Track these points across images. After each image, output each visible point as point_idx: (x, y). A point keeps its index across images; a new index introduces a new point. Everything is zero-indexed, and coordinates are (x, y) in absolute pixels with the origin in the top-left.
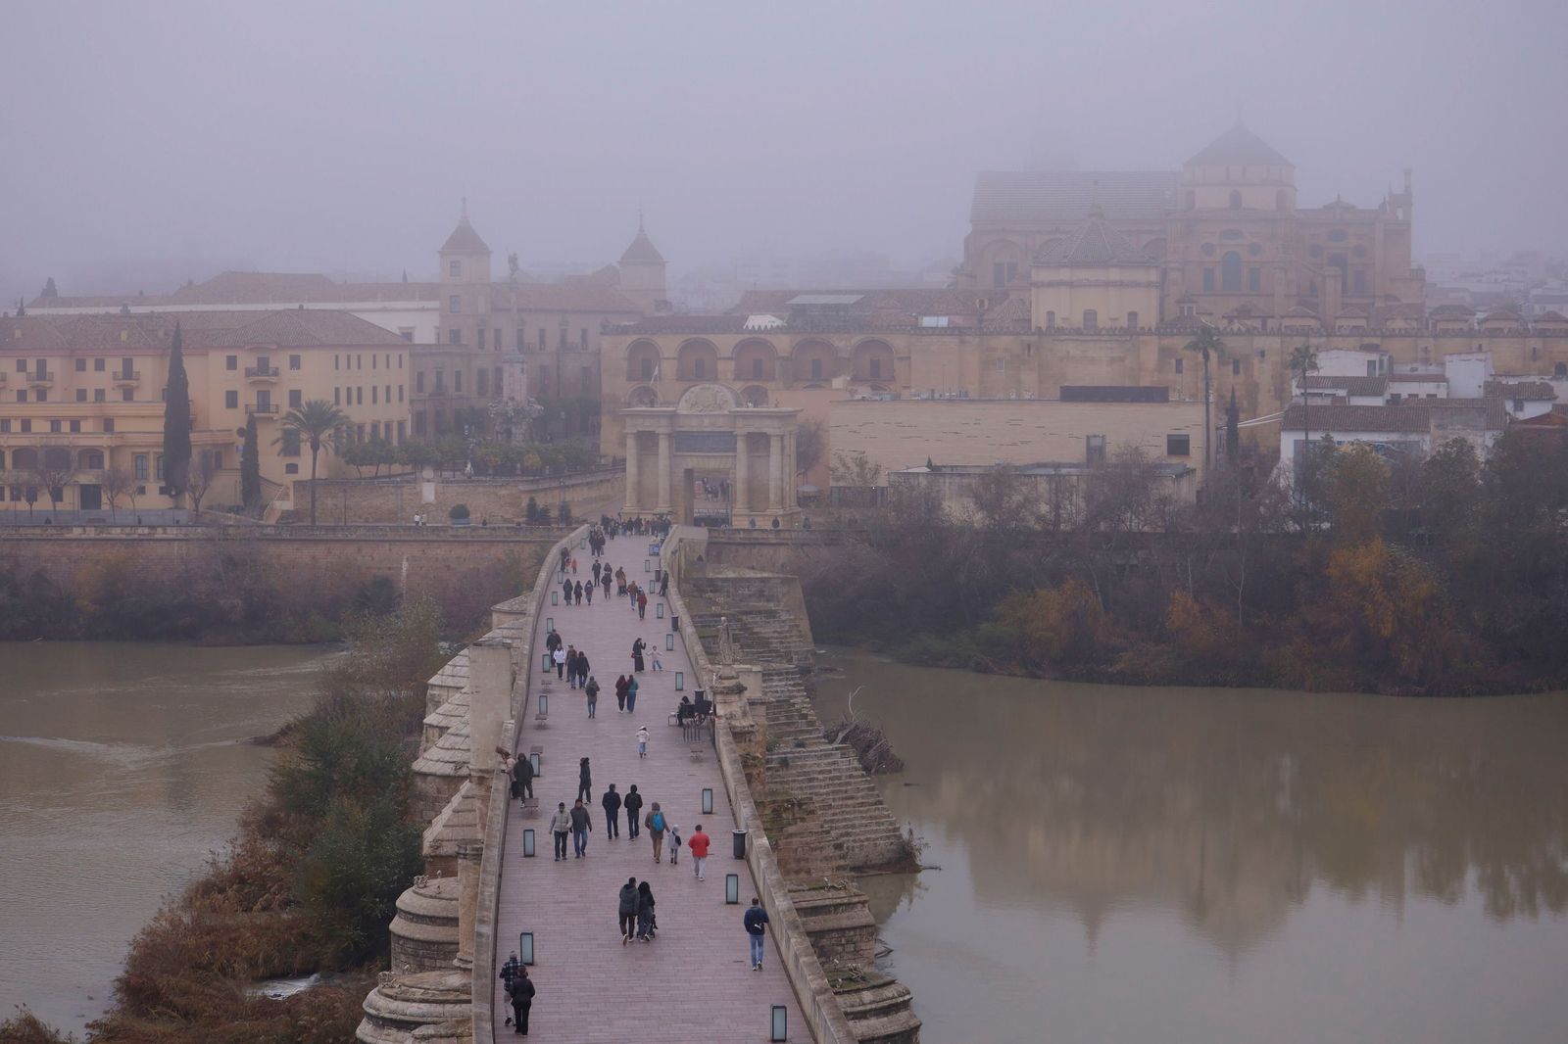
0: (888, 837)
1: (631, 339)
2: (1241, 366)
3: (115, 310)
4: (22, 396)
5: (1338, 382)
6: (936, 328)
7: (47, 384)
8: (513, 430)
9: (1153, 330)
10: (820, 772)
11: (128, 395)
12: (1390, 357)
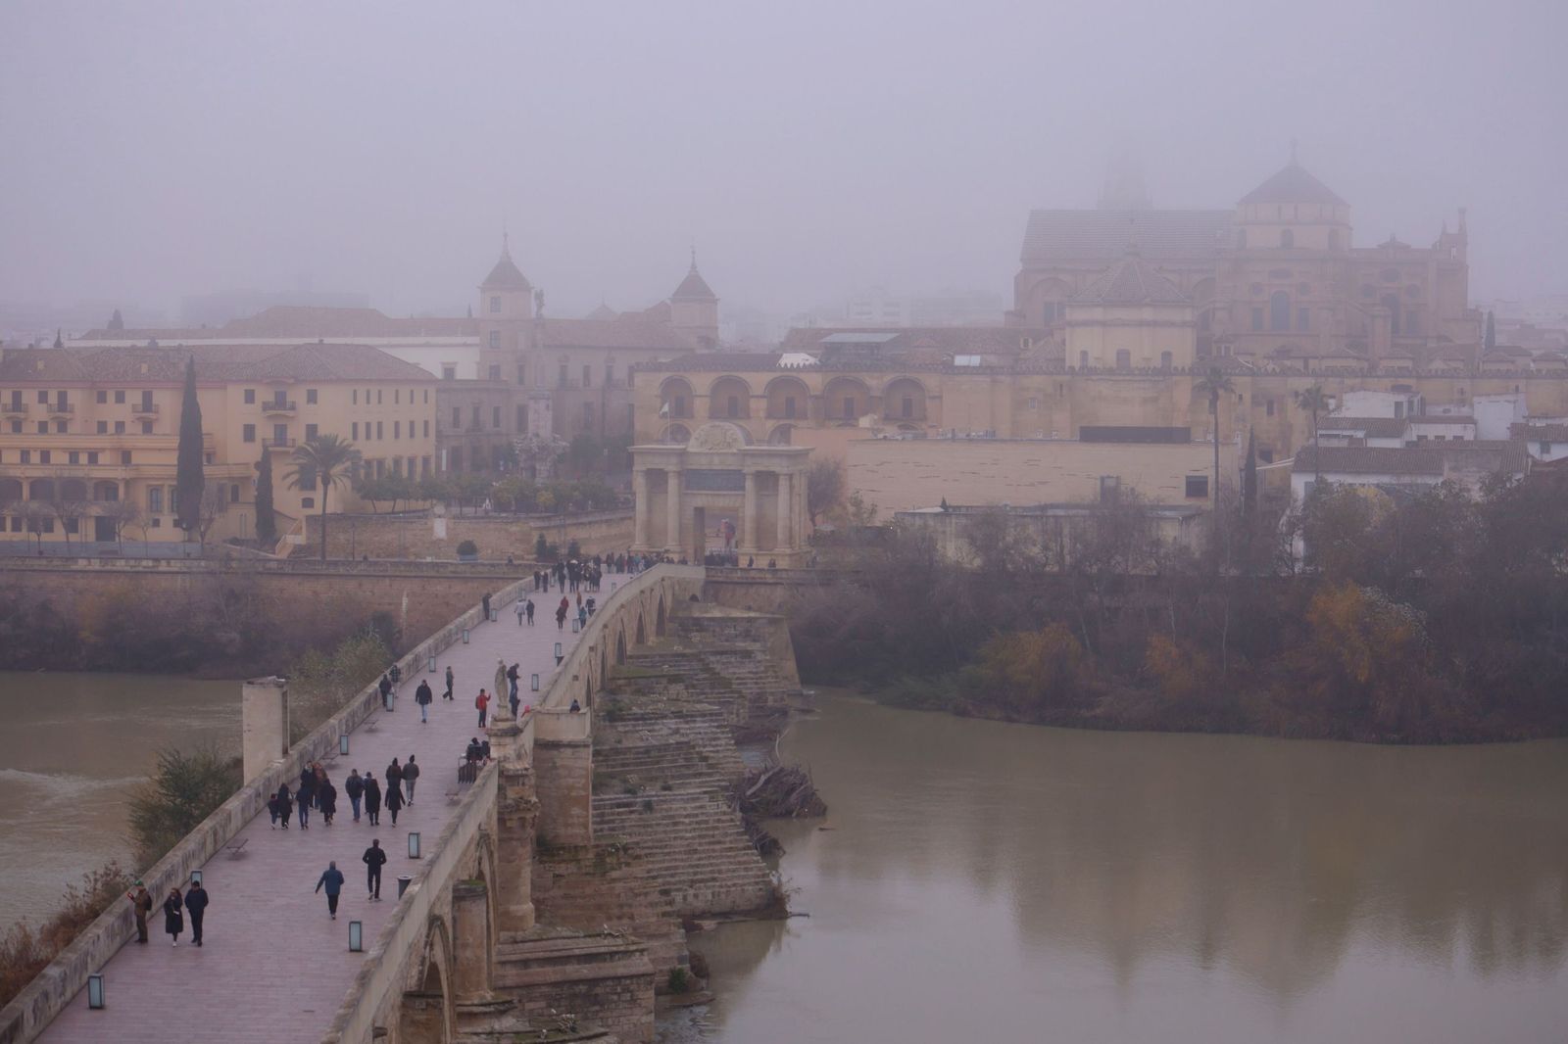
0: (757, 883)
1: (664, 376)
2: (1275, 406)
3: (143, 343)
4: (43, 427)
5: (1356, 423)
6: (968, 367)
7: (68, 416)
8: (538, 467)
9: (1187, 371)
10: (687, 816)
11: (148, 427)
12: (1422, 399)
